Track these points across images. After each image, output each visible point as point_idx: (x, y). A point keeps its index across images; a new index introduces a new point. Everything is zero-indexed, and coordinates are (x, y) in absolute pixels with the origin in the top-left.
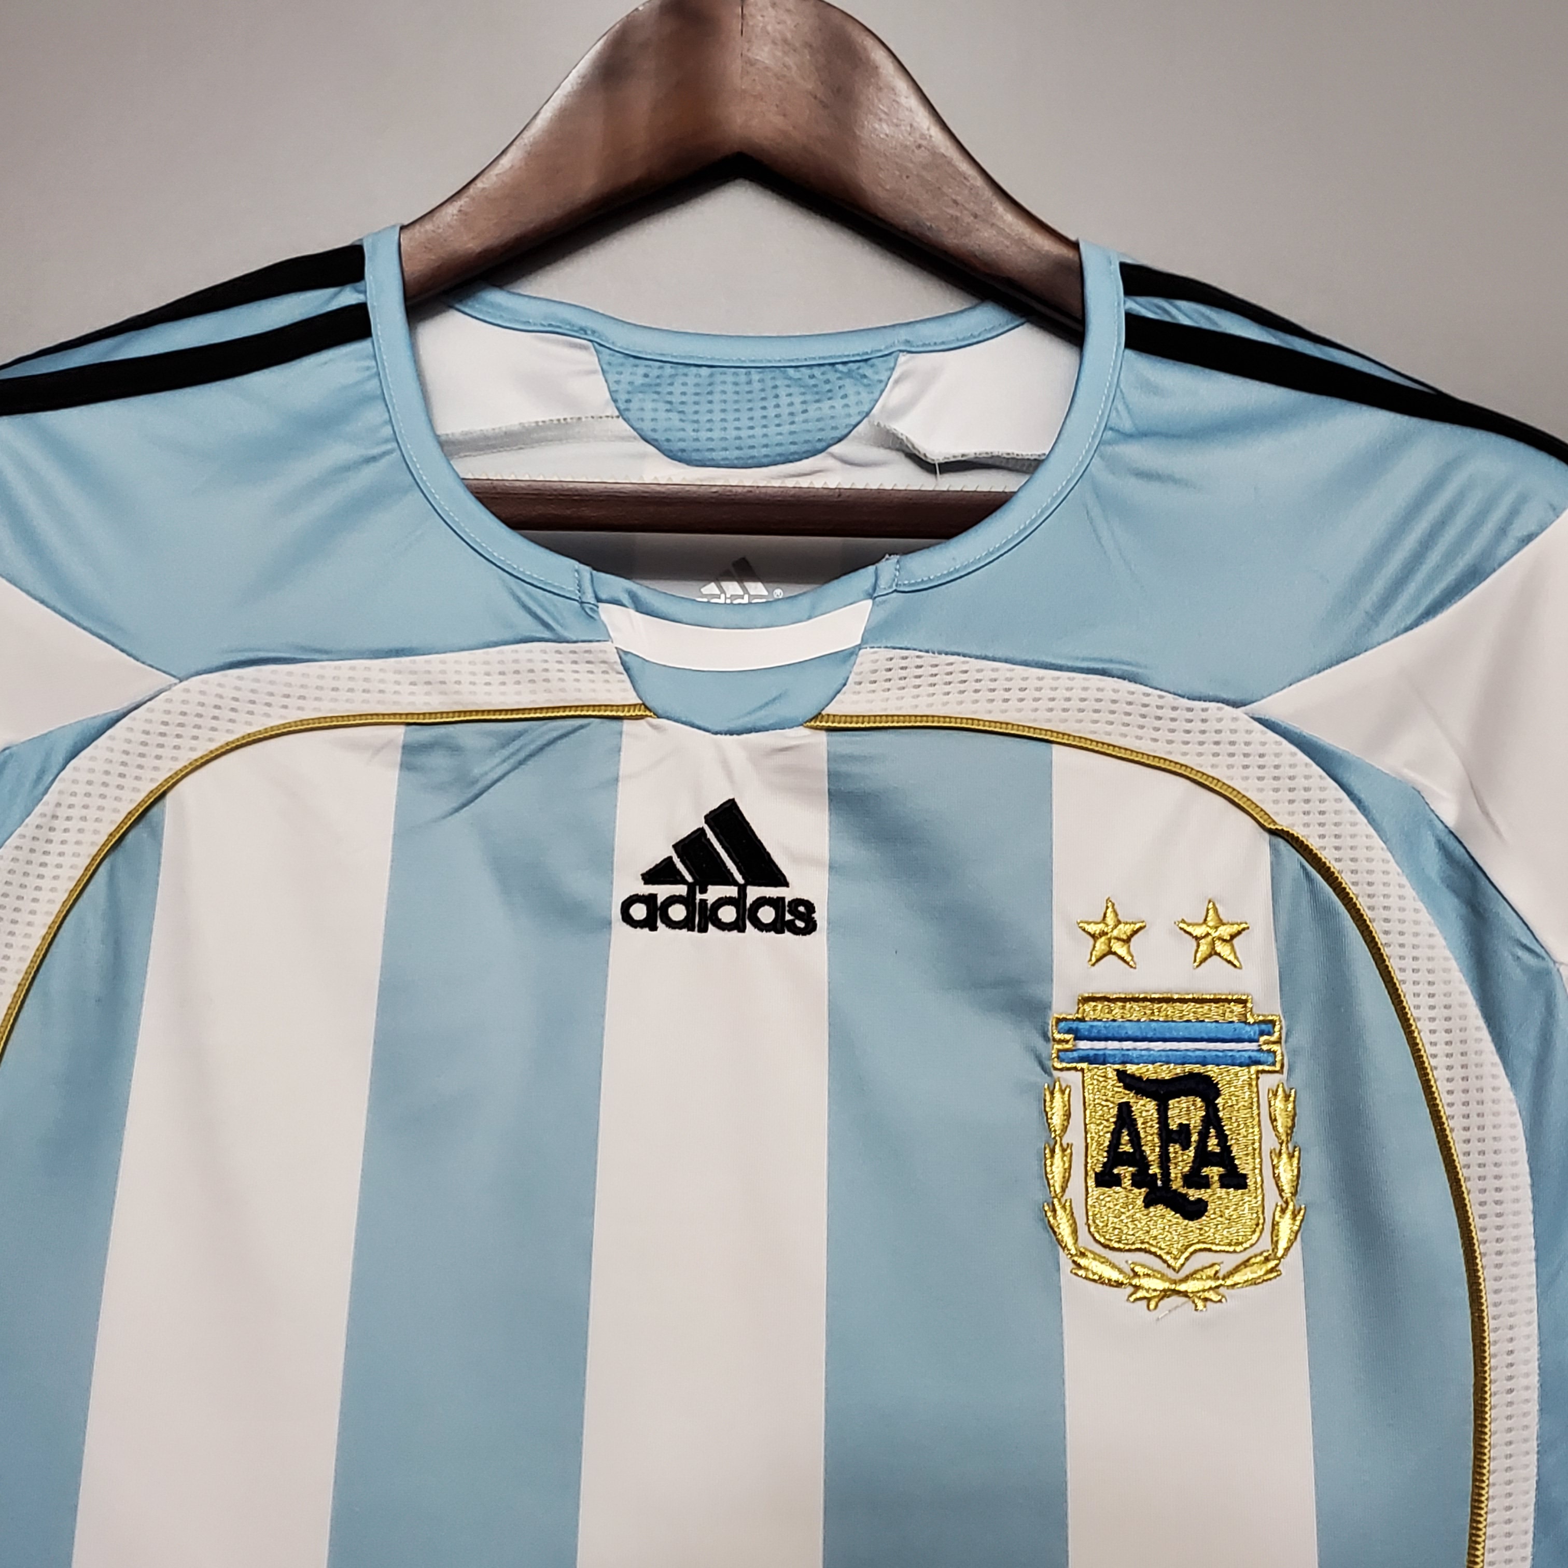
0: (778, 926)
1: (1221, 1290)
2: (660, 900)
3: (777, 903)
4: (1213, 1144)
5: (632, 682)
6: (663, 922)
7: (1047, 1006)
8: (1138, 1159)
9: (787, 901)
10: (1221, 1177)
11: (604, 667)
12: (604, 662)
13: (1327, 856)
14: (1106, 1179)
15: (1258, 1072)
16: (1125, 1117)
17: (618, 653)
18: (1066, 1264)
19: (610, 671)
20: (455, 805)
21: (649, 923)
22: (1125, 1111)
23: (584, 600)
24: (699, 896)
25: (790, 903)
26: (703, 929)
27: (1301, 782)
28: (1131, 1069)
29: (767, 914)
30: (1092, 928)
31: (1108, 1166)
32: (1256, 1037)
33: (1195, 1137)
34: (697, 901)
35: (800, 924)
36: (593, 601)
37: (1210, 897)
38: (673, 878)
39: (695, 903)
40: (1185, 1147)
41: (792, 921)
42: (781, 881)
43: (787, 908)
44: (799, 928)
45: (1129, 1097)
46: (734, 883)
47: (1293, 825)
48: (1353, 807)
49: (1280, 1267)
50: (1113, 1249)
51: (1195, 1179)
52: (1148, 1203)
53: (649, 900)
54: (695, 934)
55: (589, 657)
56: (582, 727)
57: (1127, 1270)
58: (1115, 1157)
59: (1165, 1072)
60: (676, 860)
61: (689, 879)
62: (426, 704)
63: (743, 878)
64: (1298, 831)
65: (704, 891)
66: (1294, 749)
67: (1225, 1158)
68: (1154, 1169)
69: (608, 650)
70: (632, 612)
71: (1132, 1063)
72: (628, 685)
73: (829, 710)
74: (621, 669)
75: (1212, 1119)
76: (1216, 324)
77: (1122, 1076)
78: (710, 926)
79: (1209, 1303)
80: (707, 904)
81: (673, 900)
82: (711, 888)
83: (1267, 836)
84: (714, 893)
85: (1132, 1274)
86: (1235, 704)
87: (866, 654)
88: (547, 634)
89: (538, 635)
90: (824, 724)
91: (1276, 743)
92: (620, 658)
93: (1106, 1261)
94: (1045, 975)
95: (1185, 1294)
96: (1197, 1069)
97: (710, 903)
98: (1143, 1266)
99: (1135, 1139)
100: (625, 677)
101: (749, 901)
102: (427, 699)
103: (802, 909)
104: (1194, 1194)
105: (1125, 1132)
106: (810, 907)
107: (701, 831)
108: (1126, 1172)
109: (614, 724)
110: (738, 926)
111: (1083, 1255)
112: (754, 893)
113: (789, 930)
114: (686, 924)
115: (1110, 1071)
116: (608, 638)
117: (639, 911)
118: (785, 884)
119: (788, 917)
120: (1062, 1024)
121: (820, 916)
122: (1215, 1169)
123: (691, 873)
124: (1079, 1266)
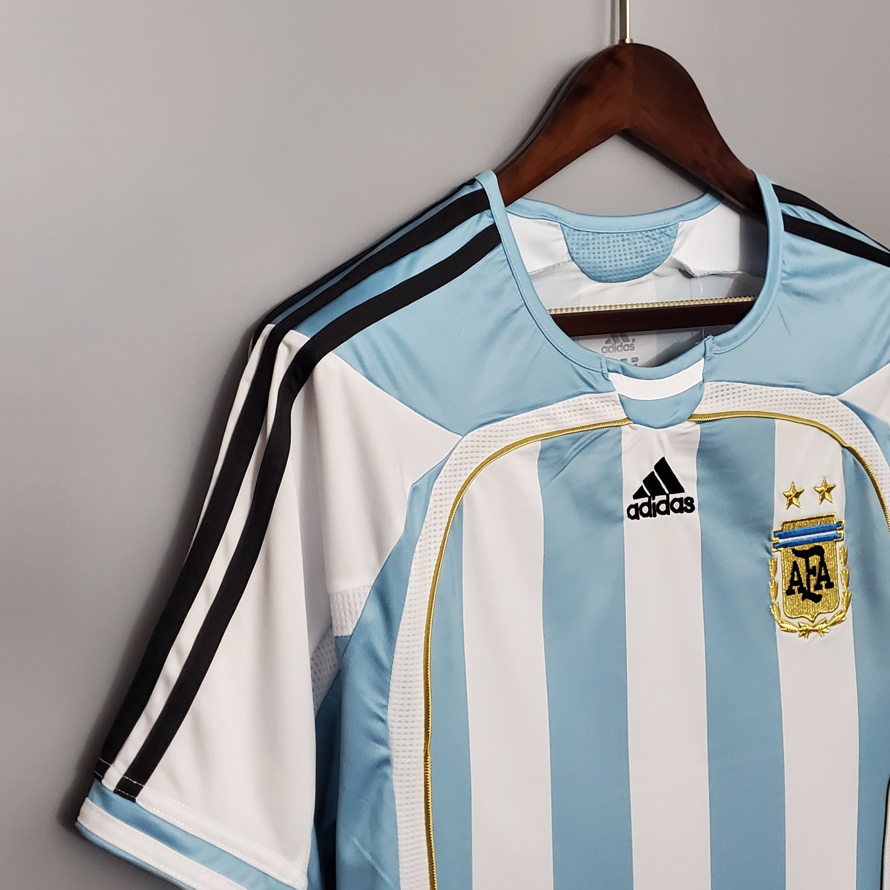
0: (681, 510)
1: (829, 627)
2: (639, 505)
3: (680, 500)
4: (823, 573)
5: (624, 409)
6: (641, 515)
7: (772, 528)
8: (800, 582)
9: (684, 498)
10: (826, 584)
11: (613, 403)
12: (614, 401)
13: (862, 455)
14: (790, 592)
15: (836, 541)
16: (795, 567)
17: (619, 396)
18: (777, 626)
19: (615, 404)
20: (556, 473)
21: (636, 517)
22: (795, 564)
23: (604, 372)
24: (652, 501)
25: (685, 499)
26: (655, 516)
27: (855, 426)
28: (796, 548)
29: (677, 505)
30: (787, 494)
31: (790, 587)
32: (835, 528)
33: (817, 571)
34: (652, 503)
35: (689, 508)
36: (607, 372)
37: (824, 476)
38: (644, 495)
39: (651, 505)
40: (815, 575)
41: (686, 507)
42: (682, 490)
43: (684, 502)
44: (689, 510)
45: (796, 558)
46: (665, 494)
47: (851, 444)
48: (871, 435)
49: (846, 616)
50: (792, 618)
51: (818, 587)
52: (803, 599)
53: (635, 506)
54: (653, 518)
55: (607, 399)
56: (607, 431)
57: (797, 625)
58: (792, 583)
59: (807, 547)
60: (644, 487)
61: (649, 494)
62: (548, 429)
63: (669, 491)
64: (853, 446)
65: (654, 499)
66: (853, 412)
67: (827, 578)
68: (805, 586)
69: (615, 395)
70: (622, 375)
71: (797, 545)
72: (623, 410)
73: (695, 412)
74: (620, 403)
75: (822, 564)
76: (817, 220)
77: (794, 551)
78: (657, 514)
79: (825, 634)
80: (655, 504)
81: (643, 505)
82: (656, 497)
83: (841, 448)
84: (658, 498)
85: (798, 626)
86: (833, 395)
87: (707, 385)
88: (591, 390)
89: (588, 391)
90: (694, 420)
91: (848, 411)
92: (620, 398)
93: (790, 623)
94: (771, 515)
95: (817, 631)
96: (817, 544)
97: (656, 503)
98: (803, 623)
99: (799, 575)
100: (621, 406)
101: (670, 501)
102: (548, 427)
103: (689, 501)
104: (817, 593)
105: (795, 573)
106: (692, 500)
107: (653, 473)
108: (795, 588)
109: (618, 428)
110: (667, 512)
111: (782, 622)
112: (672, 497)
113: (686, 511)
114: (649, 515)
115: (789, 550)
116: (615, 390)
117: (633, 512)
118: (683, 491)
119: (684, 505)
120: (777, 534)
121: (696, 504)
122: (823, 582)
123: (649, 492)
124: (782, 627)
